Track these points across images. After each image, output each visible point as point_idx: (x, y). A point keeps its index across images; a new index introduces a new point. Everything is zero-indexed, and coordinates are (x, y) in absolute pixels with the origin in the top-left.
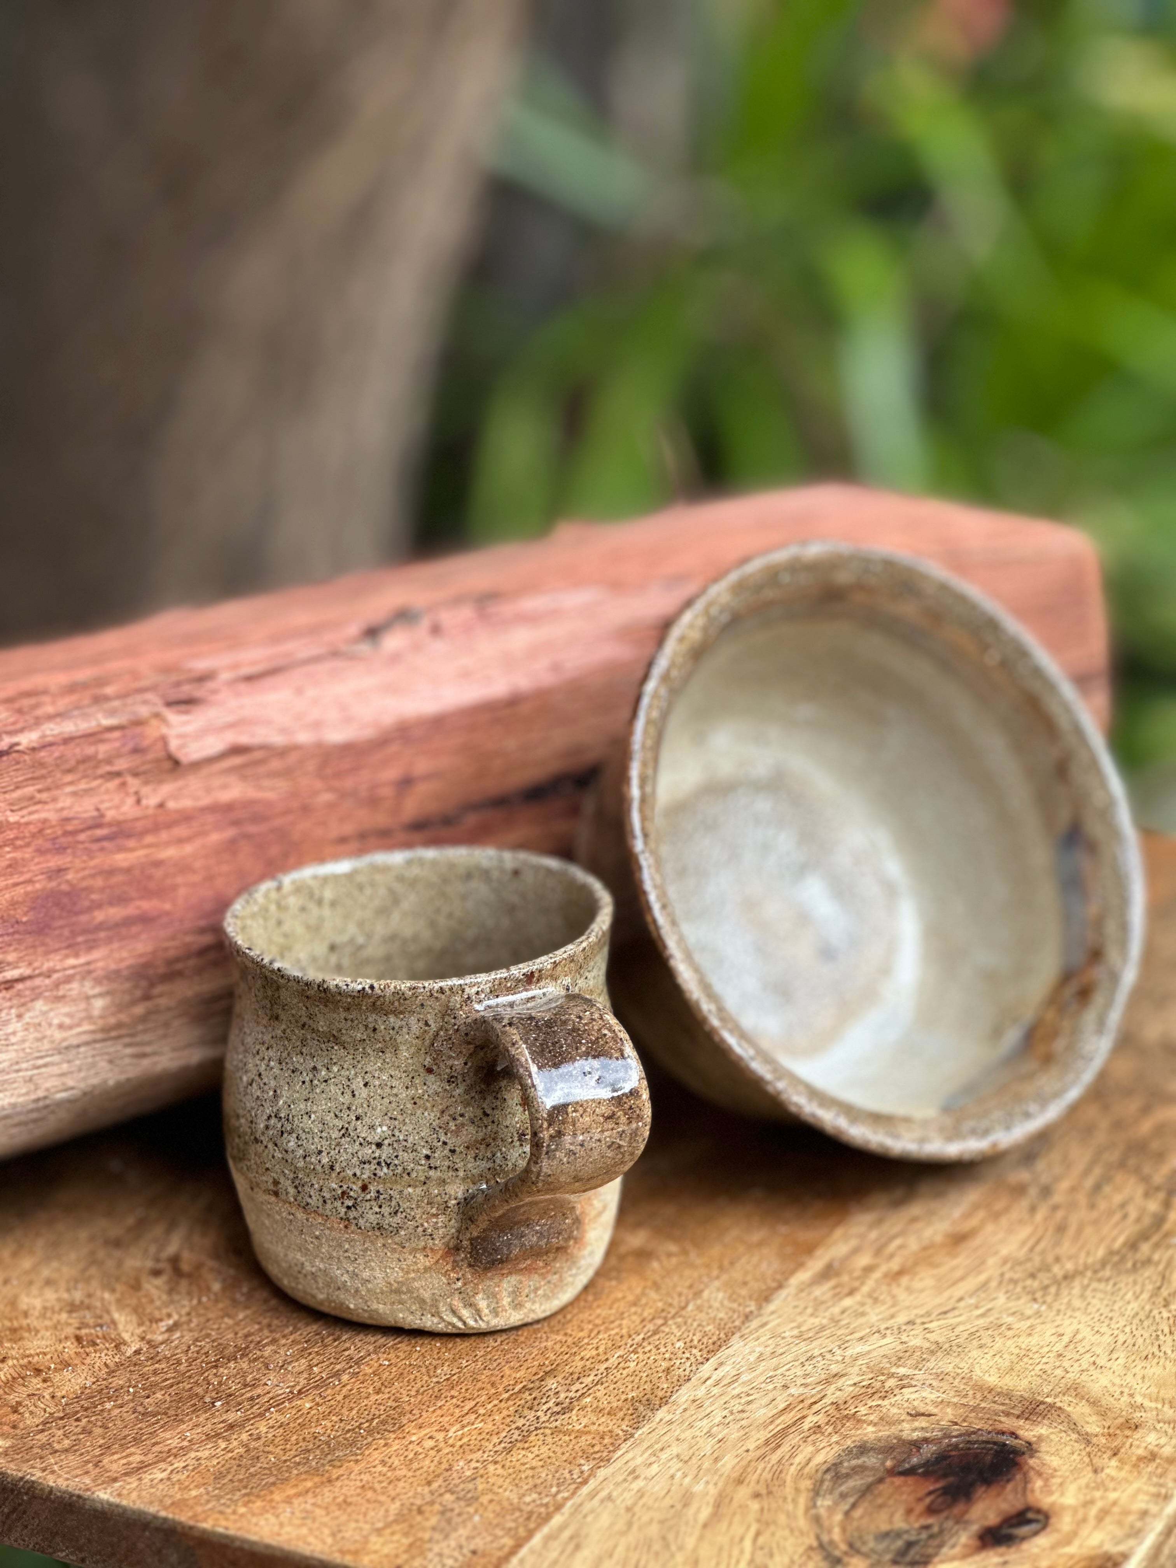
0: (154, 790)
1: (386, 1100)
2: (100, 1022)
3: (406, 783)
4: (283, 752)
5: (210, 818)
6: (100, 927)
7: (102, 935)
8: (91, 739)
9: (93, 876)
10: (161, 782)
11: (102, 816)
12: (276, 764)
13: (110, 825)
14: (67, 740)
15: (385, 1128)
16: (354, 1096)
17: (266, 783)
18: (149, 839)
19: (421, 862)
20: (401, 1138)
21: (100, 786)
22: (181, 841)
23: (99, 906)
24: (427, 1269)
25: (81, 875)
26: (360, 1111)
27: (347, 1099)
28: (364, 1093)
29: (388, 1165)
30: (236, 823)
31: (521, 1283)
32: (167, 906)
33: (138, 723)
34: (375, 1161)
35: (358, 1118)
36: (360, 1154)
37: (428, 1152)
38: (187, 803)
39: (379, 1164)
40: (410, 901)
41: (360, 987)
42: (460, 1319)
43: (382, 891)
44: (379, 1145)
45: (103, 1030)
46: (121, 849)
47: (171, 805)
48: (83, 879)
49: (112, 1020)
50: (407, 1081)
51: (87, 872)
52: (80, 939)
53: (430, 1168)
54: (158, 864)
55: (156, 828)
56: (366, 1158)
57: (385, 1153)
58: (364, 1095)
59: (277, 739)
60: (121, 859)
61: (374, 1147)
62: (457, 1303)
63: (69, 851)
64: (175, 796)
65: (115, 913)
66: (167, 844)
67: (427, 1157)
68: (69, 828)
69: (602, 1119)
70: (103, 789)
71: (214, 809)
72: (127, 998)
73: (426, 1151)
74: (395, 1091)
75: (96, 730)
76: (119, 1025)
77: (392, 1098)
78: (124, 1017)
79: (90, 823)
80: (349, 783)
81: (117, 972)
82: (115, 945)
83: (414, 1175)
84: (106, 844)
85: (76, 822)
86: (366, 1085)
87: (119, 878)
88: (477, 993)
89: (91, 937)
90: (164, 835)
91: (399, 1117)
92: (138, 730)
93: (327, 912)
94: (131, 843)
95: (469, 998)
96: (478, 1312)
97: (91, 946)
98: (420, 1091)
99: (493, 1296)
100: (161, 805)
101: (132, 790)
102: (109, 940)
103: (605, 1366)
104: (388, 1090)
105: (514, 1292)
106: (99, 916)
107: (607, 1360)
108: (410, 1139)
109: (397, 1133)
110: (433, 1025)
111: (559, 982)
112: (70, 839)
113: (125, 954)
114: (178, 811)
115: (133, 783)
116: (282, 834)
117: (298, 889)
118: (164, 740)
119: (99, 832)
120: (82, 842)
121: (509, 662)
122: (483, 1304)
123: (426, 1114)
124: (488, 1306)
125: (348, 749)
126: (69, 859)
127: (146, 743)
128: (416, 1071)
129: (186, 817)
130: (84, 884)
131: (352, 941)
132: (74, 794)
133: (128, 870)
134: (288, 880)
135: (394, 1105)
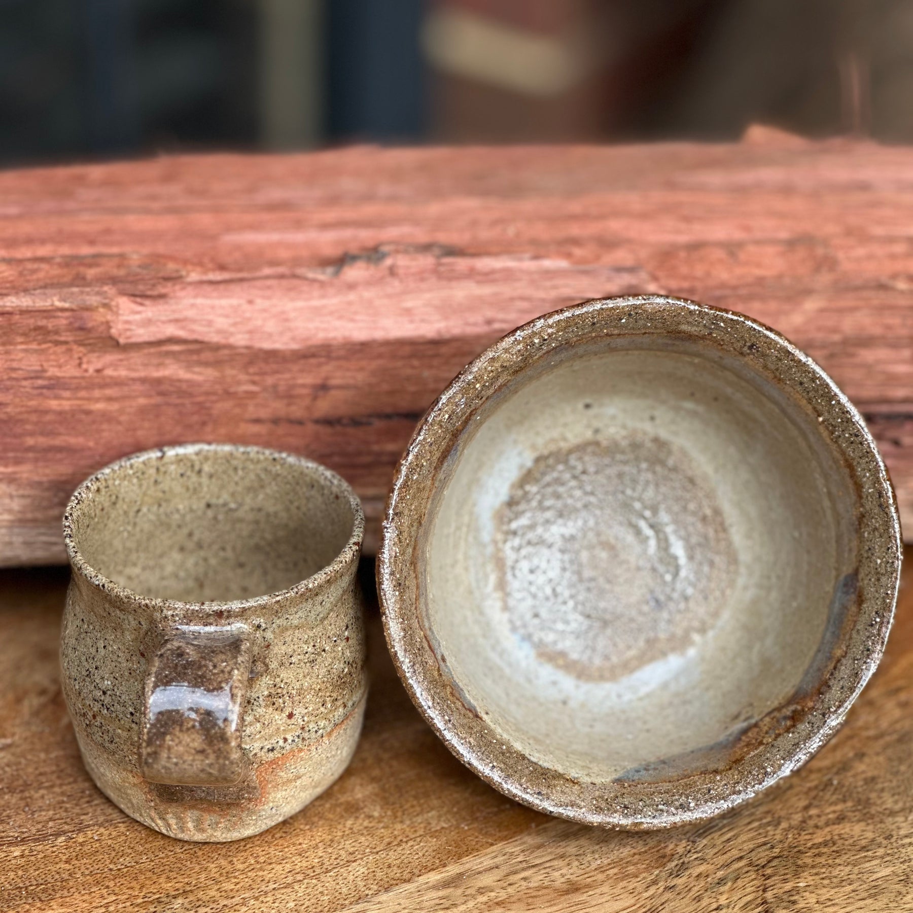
0: (99, 357)
1: (114, 664)
2: (20, 516)
3: (323, 387)
4: (217, 348)
5: (138, 387)
6: (30, 449)
7: (31, 455)
8: (45, 314)
9: (29, 412)
10: (105, 352)
11: (44, 371)
12: (207, 356)
13: (50, 378)
14: (24, 312)
15: (109, 683)
16: (97, 651)
17: (197, 369)
18: (83, 394)
19: (283, 463)
20: (118, 694)
21: (49, 348)
22: (110, 399)
23: (32, 434)
24: (135, 785)
25: (18, 410)
26: (98, 663)
27: (93, 651)
28: (102, 652)
29: (108, 709)
30: (161, 394)
31: (202, 816)
32: (91, 444)
33: (88, 309)
34: (101, 703)
35: (96, 668)
36: (94, 693)
37: (133, 711)
38: (123, 373)
39: (103, 705)
40: (272, 488)
41: (97, 583)
42: (157, 825)
43: (252, 476)
44: (104, 693)
45: (21, 521)
46: (57, 397)
47: (109, 372)
48: (21, 413)
49: (29, 516)
50: (128, 656)
51: (23, 409)
52: (11, 455)
53: (133, 722)
54: (88, 413)
55: (91, 386)
56: (97, 698)
57: (107, 700)
58: (103, 654)
59: (215, 338)
60: (54, 404)
61: (101, 692)
62: (153, 813)
63: (12, 391)
64: (112, 365)
65: (42, 441)
66: (98, 400)
67: (132, 714)
68: (14, 375)
69: (193, 751)
70: (51, 351)
71: (143, 380)
72: (45, 503)
73: (131, 709)
74: (120, 660)
75: (50, 308)
76: (34, 520)
77: (117, 664)
78: (39, 515)
79: (33, 375)
80: (270, 380)
81: (40, 483)
82: (41, 464)
83: (122, 722)
84: (45, 391)
85: (20, 372)
86: (105, 647)
87: (49, 417)
88: (173, 616)
89: (19, 454)
90: (97, 393)
91: (119, 679)
92: (86, 314)
93: (205, 480)
94: (67, 394)
95: (166, 617)
96: (169, 825)
97: (18, 462)
98: (135, 666)
99: (179, 819)
100: (98, 371)
101: (76, 356)
102: (36, 460)
103: (225, 903)
104: (115, 657)
105: (197, 820)
106: (30, 441)
107: (233, 897)
108: (123, 697)
109: (116, 690)
110: (145, 626)
111: (249, 621)
112: (14, 383)
113: (47, 471)
114: (111, 377)
115: (79, 350)
116: (201, 408)
117: (179, 460)
118: (108, 325)
119: (40, 382)
120: (24, 387)
121: (446, 309)
122: (173, 822)
123: (136, 684)
124: (177, 824)
125: (271, 355)
126: (11, 397)
127: (90, 325)
128: (134, 651)
129: (118, 383)
130: (20, 417)
131: (225, 504)
132: (26, 351)
133: (60, 413)
134: (171, 452)
135: (117, 669)
